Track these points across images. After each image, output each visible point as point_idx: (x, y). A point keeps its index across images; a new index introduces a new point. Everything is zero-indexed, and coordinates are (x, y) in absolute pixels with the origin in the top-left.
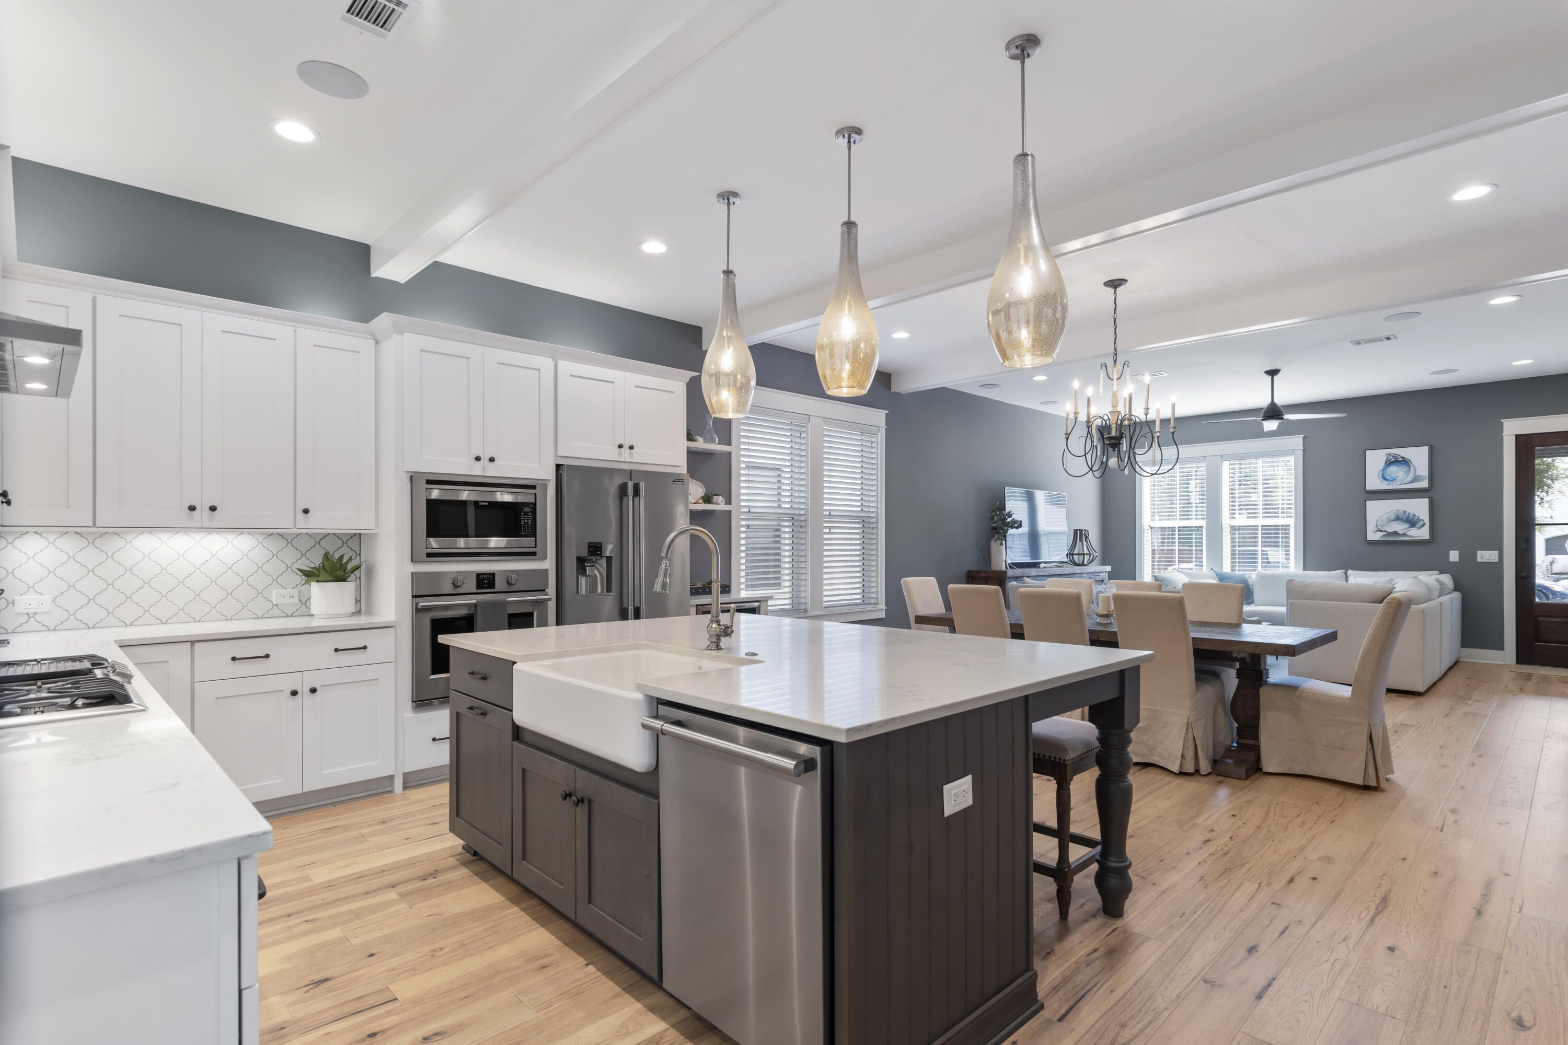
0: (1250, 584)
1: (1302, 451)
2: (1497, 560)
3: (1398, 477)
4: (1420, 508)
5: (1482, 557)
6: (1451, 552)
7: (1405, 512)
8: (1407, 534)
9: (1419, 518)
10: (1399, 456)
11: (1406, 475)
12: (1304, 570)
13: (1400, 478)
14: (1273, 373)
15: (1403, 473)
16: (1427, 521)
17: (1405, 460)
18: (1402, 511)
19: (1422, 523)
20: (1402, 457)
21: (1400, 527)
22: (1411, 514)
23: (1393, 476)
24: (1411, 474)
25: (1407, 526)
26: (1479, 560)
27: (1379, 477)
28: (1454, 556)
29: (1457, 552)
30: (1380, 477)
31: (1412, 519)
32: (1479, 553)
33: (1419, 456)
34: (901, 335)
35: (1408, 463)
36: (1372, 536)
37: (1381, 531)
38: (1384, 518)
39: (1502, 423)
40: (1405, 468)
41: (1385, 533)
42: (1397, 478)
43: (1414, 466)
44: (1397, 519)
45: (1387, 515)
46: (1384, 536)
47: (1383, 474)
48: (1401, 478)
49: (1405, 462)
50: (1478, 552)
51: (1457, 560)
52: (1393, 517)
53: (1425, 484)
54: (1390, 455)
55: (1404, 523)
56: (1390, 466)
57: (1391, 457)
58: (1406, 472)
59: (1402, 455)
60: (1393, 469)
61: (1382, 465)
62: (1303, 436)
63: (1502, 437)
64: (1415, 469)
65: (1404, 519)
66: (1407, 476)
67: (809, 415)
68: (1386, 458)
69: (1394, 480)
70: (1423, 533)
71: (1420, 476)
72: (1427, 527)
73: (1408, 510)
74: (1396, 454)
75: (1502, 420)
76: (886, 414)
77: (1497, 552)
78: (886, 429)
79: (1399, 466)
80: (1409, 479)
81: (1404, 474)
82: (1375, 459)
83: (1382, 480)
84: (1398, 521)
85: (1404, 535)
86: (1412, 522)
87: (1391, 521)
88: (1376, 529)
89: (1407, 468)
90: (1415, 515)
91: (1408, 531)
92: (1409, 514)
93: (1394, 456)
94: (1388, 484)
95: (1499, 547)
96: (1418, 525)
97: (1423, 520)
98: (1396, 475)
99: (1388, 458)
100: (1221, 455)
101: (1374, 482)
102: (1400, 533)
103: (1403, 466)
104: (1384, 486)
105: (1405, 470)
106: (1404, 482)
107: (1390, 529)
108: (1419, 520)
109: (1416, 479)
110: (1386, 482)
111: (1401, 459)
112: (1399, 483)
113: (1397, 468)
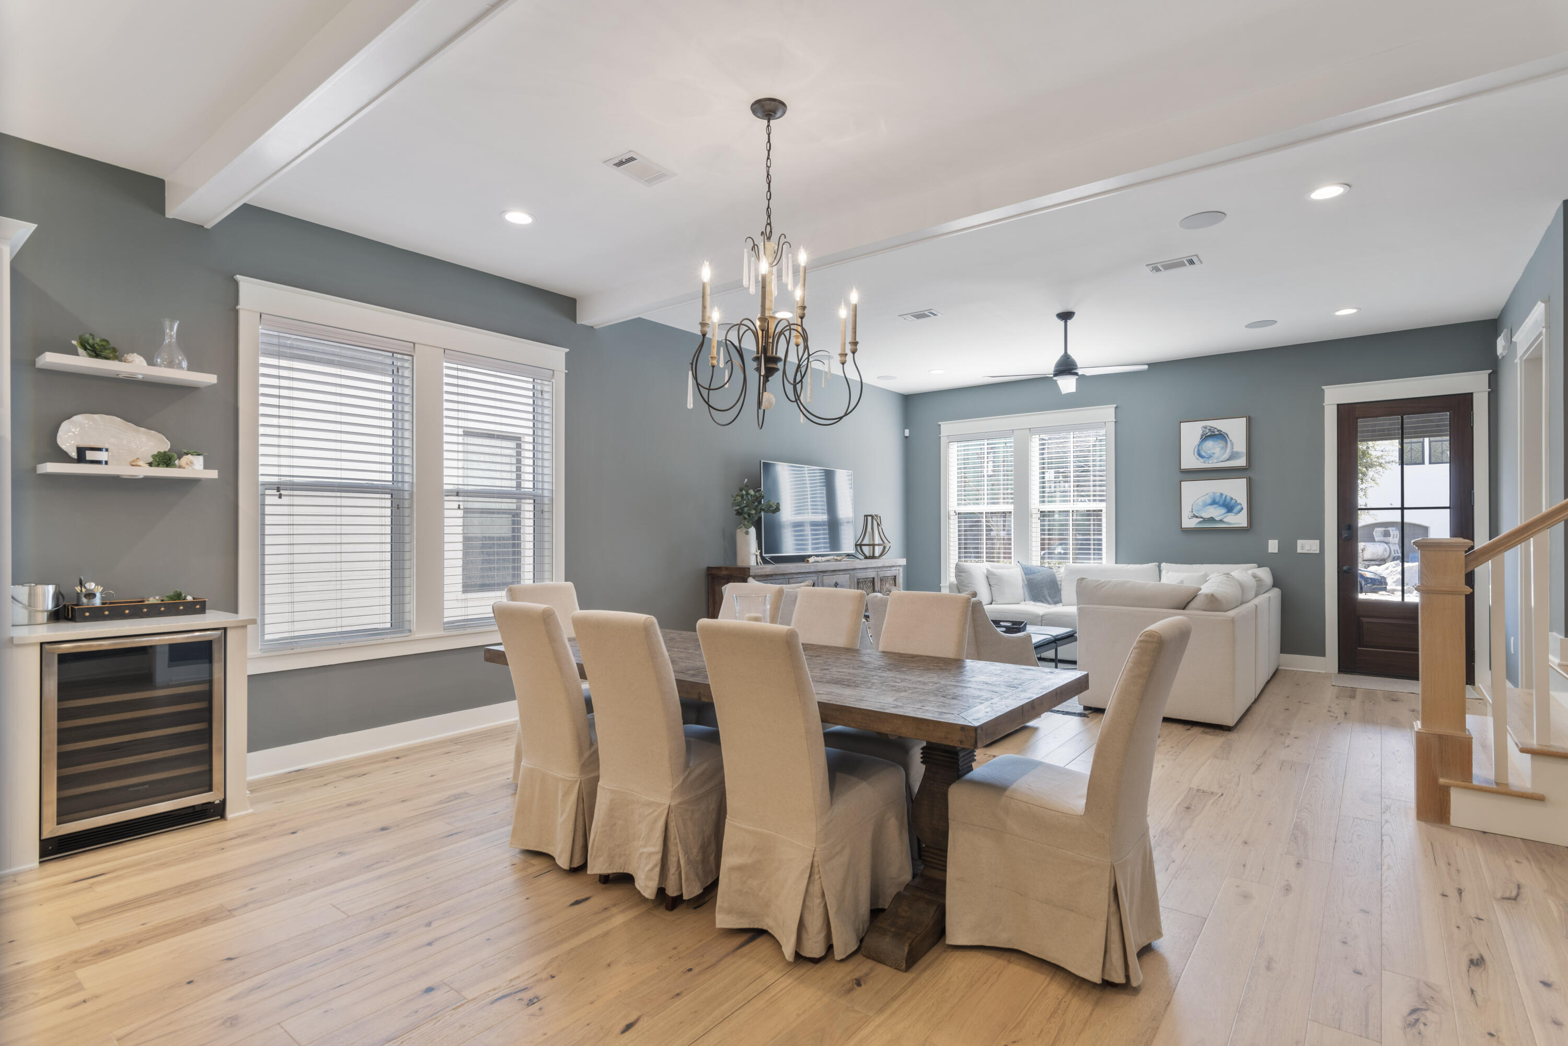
0: (1058, 579)
1: (1114, 423)
2: (1318, 552)
3: (1214, 454)
4: (1236, 489)
5: (1302, 548)
6: (1270, 541)
7: (1222, 494)
8: (1224, 520)
9: (1236, 501)
10: (1216, 429)
11: (1223, 451)
12: (1116, 563)
13: (1216, 455)
14: (1066, 316)
15: (1219, 449)
16: (1245, 506)
17: (1222, 434)
18: (1219, 494)
19: (1239, 507)
20: (1218, 431)
21: (1216, 513)
22: (1228, 497)
23: (1209, 452)
24: (1228, 450)
25: (1223, 511)
26: (1299, 551)
27: (1194, 454)
28: (1273, 546)
29: (1276, 542)
30: (1196, 453)
31: (1229, 503)
32: (1300, 542)
33: (1236, 429)
34: (518, 218)
35: (1225, 437)
36: (1188, 522)
37: (1197, 517)
38: (1200, 502)
39: (1323, 390)
40: (1221, 444)
41: (1201, 519)
42: (1213, 455)
43: (1231, 441)
44: (1214, 503)
45: (1202, 498)
46: (1200, 522)
47: (1198, 450)
48: (1218, 455)
49: (1219, 436)
50: (1298, 541)
51: (1276, 551)
52: (1209, 501)
53: (1242, 462)
54: (1205, 428)
55: (1222, 508)
56: (1206, 441)
57: (1207, 431)
58: (1222, 448)
59: (1219, 429)
60: (1209, 444)
61: (1197, 439)
62: (1115, 405)
63: (1324, 406)
64: (1232, 444)
65: (1221, 503)
66: (1224, 453)
67: (414, 344)
68: (1202, 432)
69: (1210, 457)
70: (1240, 520)
71: (1237, 453)
72: (1245, 512)
73: (1225, 493)
74: (1212, 427)
75: (1323, 387)
76: (566, 354)
77: (1317, 542)
78: (566, 373)
79: (1215, 441)
80: (1226, 456)
81: (1221, 450)
82: (1191, 432)
83: (1197, 457)
84: (1215, 506)
85: (1221, 521)
86: (1229, 507)
87: (1207, 505)
88: (1191, 515)
89: (1223, 442)
90: (1232, 499)
91: (1225, 517)
92: (1226, 496)
93: (1210, 430)
94: (1204, 462)
95: (1319, 535)
96: (1236, 510)
97: (1240, 504)
98: (1213, 451)
99: (1203, 432)
100: (1029, 429)
101: (1189, 461)
102: (1217, 519)
103: (1220, 441)
104: (1199, 464)
105: (1221, 445)
106: (1221, 459)
107: (1206, 515)
108: (1237, 504)
109: (1233, 456)
110: (1201, 460)
111: (1217, 433)
112: (1215, 461)
113: (1213, 443)
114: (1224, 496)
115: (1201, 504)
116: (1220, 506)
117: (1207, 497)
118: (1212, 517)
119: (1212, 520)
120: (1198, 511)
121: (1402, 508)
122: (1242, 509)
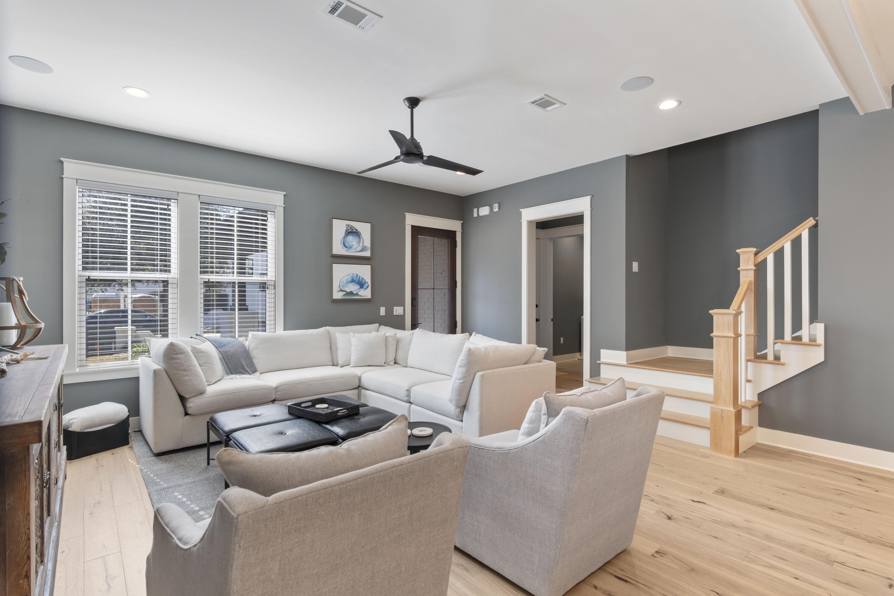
1: (283, 208)
2: (402, 314)
3: (353, 245)
4: (366, 272)
5: (396, 311)
6: (381, 308)
7: (357, 275)
8: (359, 293)
9: (365, 280)
10: (354, 228)
13: (354, 247)
14: (413, 102)
15: (356, 243)
16: (370, 284)
17: (357, 232)
18: (356, 275)
19: (367, 285)
20: (356, 229)
21: (353, 288)
22: (361, 278)
23: (350, 244)
24: (361, 244)
25: (358, 287)
26: (394, 313)
28: (383, 311)
29: (384, 308)
30: (342, 244)
31: (361, 282)
33: (364, 229)
35: (359, 234)
36: (337, 295)
37: (342, 291)
38: (344, 280)
39: (404, 215)
41: (345, 293)
42: (353, 247)
43: (362, 238)
44: (353, 281)
45: (346, 277)
46: (344, 295)
47: (344, 241)
50: (394, 308)
51: (384, 314)
52: (350, 280)
53: (367, 254)
54: (348, 225)
55: (357, 285)
56: (348, 236)
57: (349, 228)
58: (358, 242)
59: (356, 228)
60: (350, 238)
61: (343, 234)
62: (285, 193)
63: (405, 225)
64: (363, 240)
65: (357, 281)
66: (359, 246)
68: (346, 229)
69: (350, 247)
70: (366, 293)
71: (366, 247)
72: (370, 288)
73: (360, 274)
74: (352, 226)
75: (404, 213)
77: (402, 308)
79: (354, 237)
80: (360, 248)
81: (357, 244)
82: (339, 228)
83: (343, 246)
84: (353, 283)
85: (357, 294)
86: (361, 284)
87: (349, 283)
88: (339, 289)
89: (358, 238)
90: (363, 279)
91: (359, 291)
92: (360, 277)
93: (351, 228)
94: (347, 251)
95: (403, 304)
96: (365, 287)
97: (367, 283)
98: (352, 243)
99: (347, 228)
100: (199, 196)
101: (338, 249)
102: (355, 292)
103: (356, 237)
104: (343, 252)
105: (357, 240)
106: (357, 250)
107: (348, 290)
108: (365, 282)
109: (363, 249)
110: (345, 248)
111: (355, 231)
112: (354, 251)
113: (353, 238)
114: (358, 276)
115: (345, 281)
116: (356, 283)
117: (349, 276)
118: (351, 291)
119: (351, 293)
120: (343, 286)
121: (434, 289)
122: (368, 286)
